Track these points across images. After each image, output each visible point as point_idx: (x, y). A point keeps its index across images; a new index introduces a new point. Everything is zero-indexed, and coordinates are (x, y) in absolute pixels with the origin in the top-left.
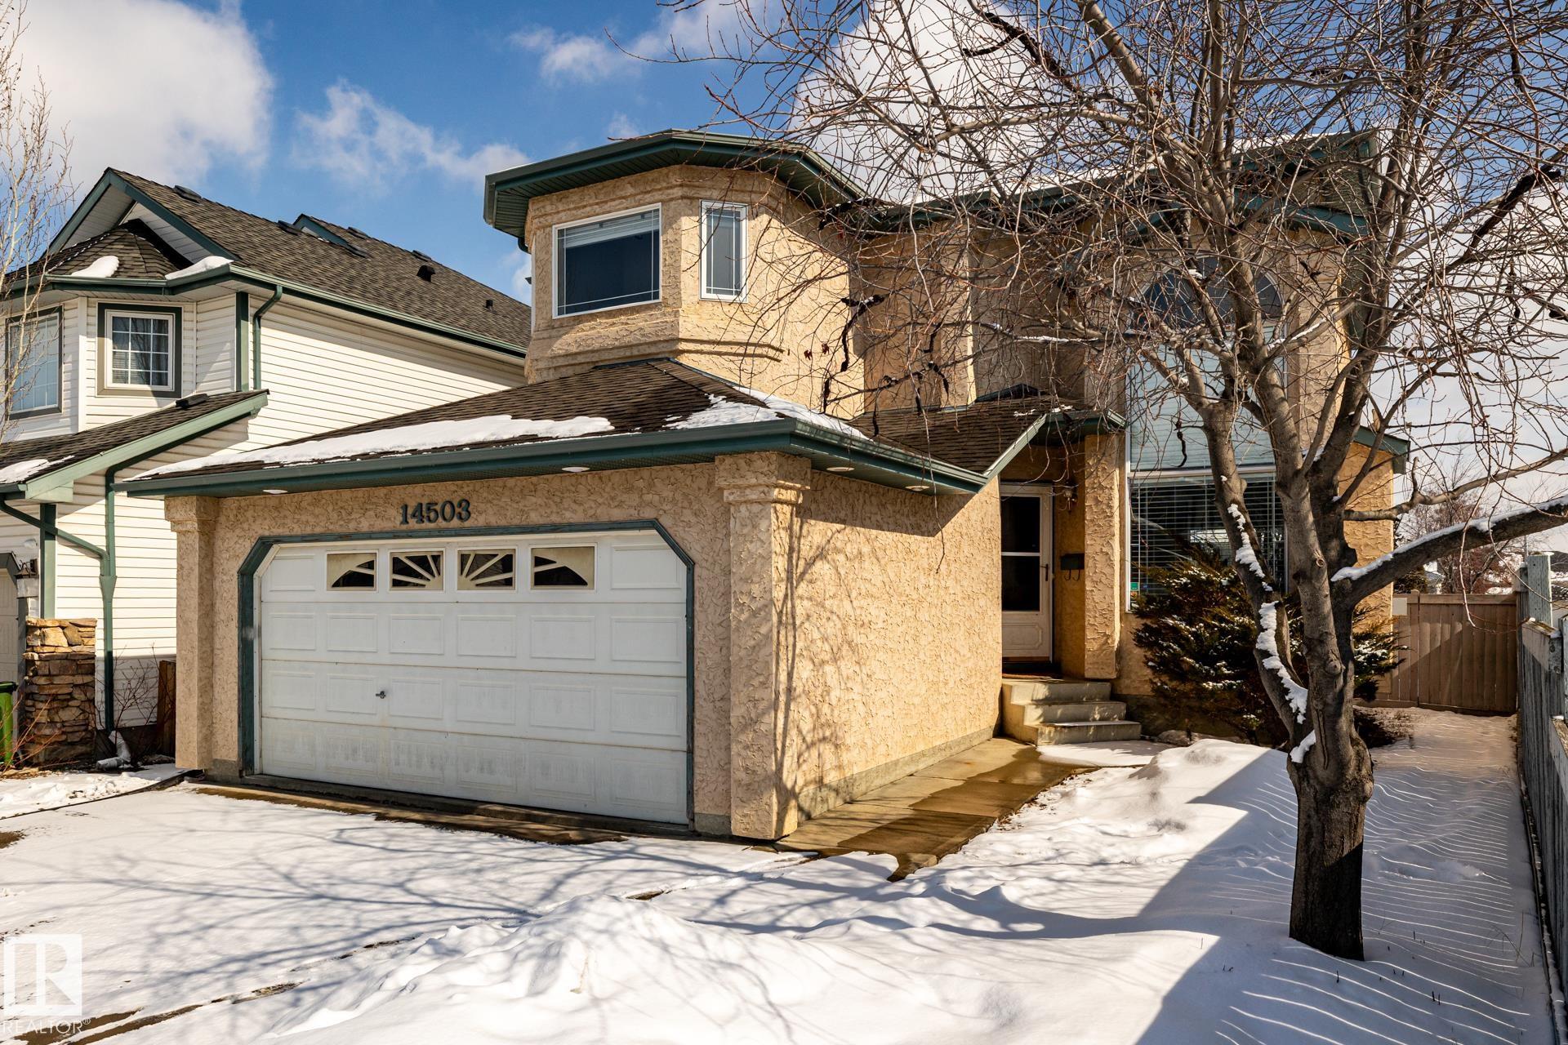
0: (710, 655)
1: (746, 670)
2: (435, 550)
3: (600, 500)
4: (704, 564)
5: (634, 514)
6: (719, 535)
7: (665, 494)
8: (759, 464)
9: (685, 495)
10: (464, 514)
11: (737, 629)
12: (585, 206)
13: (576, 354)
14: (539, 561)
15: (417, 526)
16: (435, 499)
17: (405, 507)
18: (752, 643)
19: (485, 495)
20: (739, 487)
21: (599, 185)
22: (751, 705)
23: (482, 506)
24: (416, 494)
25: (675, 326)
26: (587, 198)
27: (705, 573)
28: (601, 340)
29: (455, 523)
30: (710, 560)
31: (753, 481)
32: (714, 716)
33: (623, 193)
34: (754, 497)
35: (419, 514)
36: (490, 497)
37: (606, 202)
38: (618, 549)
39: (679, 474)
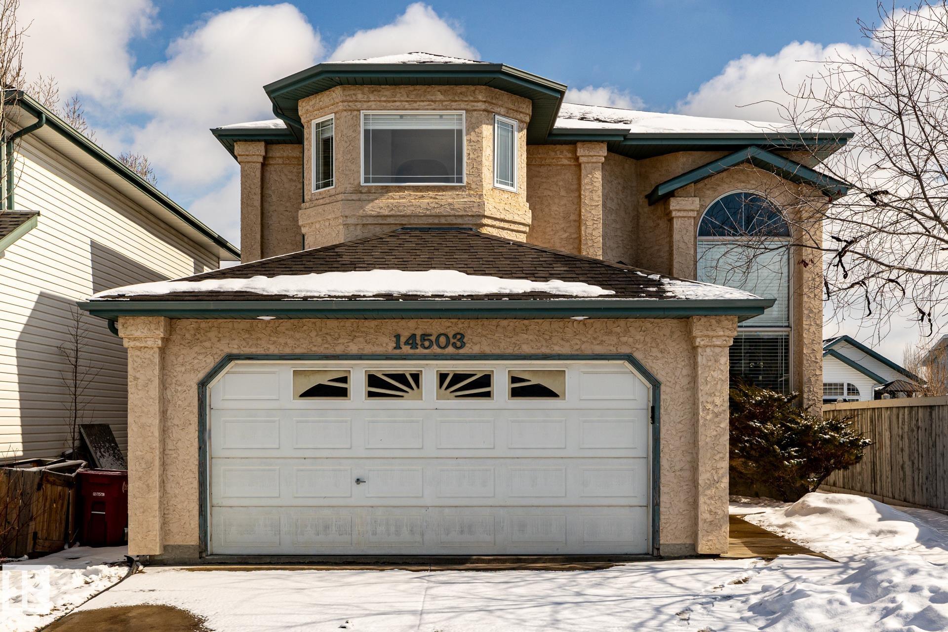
0: (672, 442)
1: (710, 450)
2: (414, 370)
3: (585, 339)
4: (668, 384)
5: (613, 350)
6: (679, 366)
7: (638, 337)
8: (726, 323)
9: (654, 339)
10: (459, 344)
11: (705, 425)
12: (395, 101)
13: (387, 216)
14: (514, 380)
15: (411, 351)
16: (429, 331)
17: (398, 337)
18: (715, 433)
19: (480, 330)
20: (708, 336)
21: (411, 88)
22: (714, 472)
23: (476, 339)
24: (408, 327)
25: (481, 205)
26: (398, 95)
27: (668, 390)
28: (412, 208)
29: (450, 350)
30: (673, 381)
31: (721, 333)
32: (675, 481)
33: (433, 98)
34: (718, 343)
35: (412, 341)
36: (484, 333)
37: (416, 102)
38: (585, 373)
39: (649, 325)
